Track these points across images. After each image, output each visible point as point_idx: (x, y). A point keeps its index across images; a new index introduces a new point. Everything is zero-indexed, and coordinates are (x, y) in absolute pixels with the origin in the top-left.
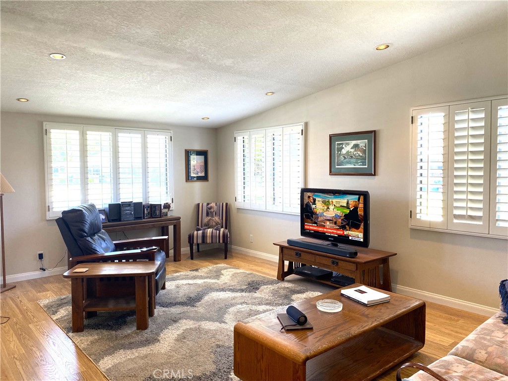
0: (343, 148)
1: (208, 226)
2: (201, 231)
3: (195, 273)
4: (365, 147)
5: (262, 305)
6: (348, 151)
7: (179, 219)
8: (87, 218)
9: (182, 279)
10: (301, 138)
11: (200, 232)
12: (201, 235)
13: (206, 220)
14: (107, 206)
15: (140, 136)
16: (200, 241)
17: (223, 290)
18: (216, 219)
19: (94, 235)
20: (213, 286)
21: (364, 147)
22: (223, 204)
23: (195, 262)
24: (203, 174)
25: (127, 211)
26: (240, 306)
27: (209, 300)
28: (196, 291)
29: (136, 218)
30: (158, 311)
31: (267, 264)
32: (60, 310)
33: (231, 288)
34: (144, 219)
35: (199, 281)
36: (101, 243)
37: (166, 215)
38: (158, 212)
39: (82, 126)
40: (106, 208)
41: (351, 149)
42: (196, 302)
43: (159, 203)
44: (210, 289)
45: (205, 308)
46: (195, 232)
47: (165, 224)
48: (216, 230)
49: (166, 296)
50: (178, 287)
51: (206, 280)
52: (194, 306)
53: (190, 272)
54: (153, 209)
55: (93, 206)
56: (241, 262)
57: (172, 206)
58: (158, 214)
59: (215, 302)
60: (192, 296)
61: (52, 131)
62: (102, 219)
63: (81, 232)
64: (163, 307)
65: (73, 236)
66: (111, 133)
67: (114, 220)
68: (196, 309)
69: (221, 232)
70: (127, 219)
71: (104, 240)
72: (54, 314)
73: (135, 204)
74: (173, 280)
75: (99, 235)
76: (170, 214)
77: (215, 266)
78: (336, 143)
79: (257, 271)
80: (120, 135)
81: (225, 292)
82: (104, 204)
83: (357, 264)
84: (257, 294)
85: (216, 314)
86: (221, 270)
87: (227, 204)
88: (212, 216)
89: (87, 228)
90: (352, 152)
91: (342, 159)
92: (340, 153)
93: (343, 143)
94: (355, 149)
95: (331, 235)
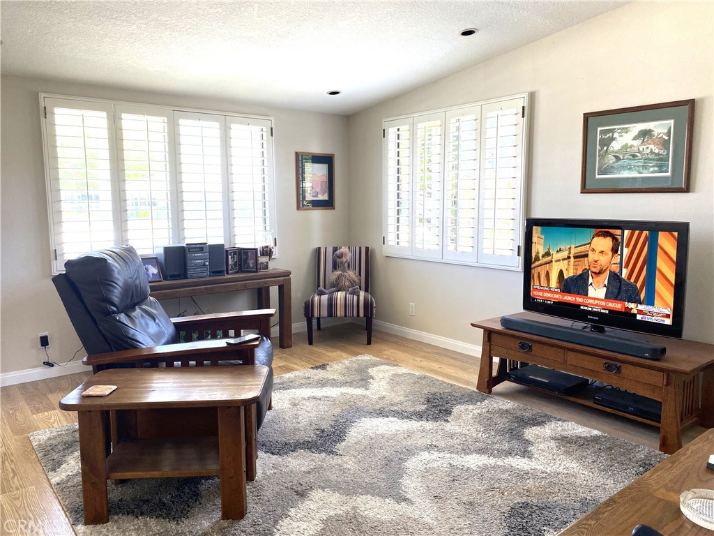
0: (612, 139)
1: (337, 286)
2: (327, 296)
3: (321, 374)
4: (668, 134)
5: (471, 453)
6: (627, 144)
7: (287, 274)
8: (116, 275)
9: (301, 386)
10: (523, 122)
11: (325, 298)
12: (326, 303)
13: (333, 276)
14: (161, 251)
15: (217, 125)
16: (324, 313)
17: (381, 413)
18: (351, 274)
19: (133, 308)
20: (360, 404)
21: (665, 134)
22: (360, 248)
23: (318, 349)
24: (325, 197)
25: (196, 260)
26: (425, 455)
27: (360, 437)
28: (330, 413)
29: (213, 272)
30: (263, 464)
31: (446, 356)
32: (68, 458)
33: (394, 408)
34: (227, 274)
35: (333, 392)
36: (147, 324)
37: (266, 267)
38: (251, 263)
39: (112, 102)
40: (160, 254)
41: (635, 139)
42: (335, 441)
43: (253, 247)
44: (355, 411)
45: (355, 457)
46: (317, 298)
47: (265, 283)
48: (353, 293)
49: (276, 427)
50: (295, 405)
51: (344, 390)
52: (332, 452)
53: (312, 370)
54: (243, 257)
55: (130, 251)
56: (398, 352)
57: (276, 252)
58: (251, 266)
59: (372, 445)
60: (325, 425)
61: (57, 110)
62: (153, 274)
63: (104, 305)
64: (272, 453)
65: (88, 312)
66: (165, 119)
67: (173, 277)
68: (340, 462)
69: (362, 298)
70: (197, 275)
71: (153, 318)
72: (54, 470)
73: (212, 247)
74: (284, 388)
75: (144, 307)
76: (272, 266)
77: (354, 359)
78: (599, 129)
79: (432, 371)
80: (181, 121)
81: (386, 419)
82: (157, 247)
83: (668, 373)
84: (452, 426)
85: (383, 476)
86: (367, 367)
87: (367, 249)
88: (344, 270)
89: (116, 295)
90: (636, 145)
91: (611, 162)
92: (607, 149)
93: (615, 129)
94: (643, 140)
95: (594, 309)
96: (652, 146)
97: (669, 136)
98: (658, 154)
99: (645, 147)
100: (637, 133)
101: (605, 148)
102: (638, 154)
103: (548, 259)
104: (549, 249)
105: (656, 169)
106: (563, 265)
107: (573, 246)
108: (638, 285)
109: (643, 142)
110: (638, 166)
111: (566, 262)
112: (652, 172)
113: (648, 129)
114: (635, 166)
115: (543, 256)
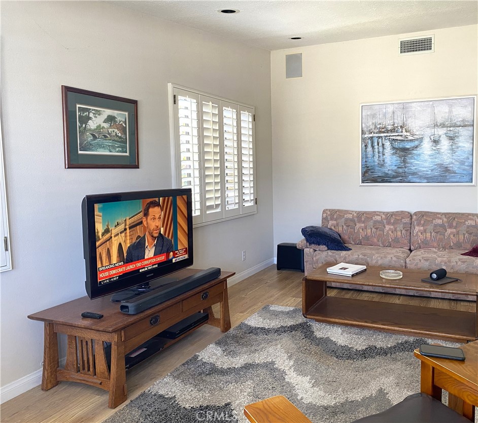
4: (125, 123)
6: (100, 125)
21: (123, 122)
41: (104, 122)
78: (78, 106)
90: (106, 127)
91: (89, 139)
92: (85, 126)
93: (90, 109)
94: (111, 124)
95: (149, 268)
96: (116, 130)
97: (126, 125)
98: (120, 138)
99: (112, 130)
100: (106, 117)
101: (84, 126)
102: (108, 136)
103: (107, 236)
104: (108, 226)
105: (120, 149)
106: (121, 239)
107: (128, 218)
108: (170, 238)
109: (111, 126)
110: (109, 146)
111: (123, 234)
112: (118, 152)
113: (113, 115)
114: (107, 145)
115: (103, 235)
